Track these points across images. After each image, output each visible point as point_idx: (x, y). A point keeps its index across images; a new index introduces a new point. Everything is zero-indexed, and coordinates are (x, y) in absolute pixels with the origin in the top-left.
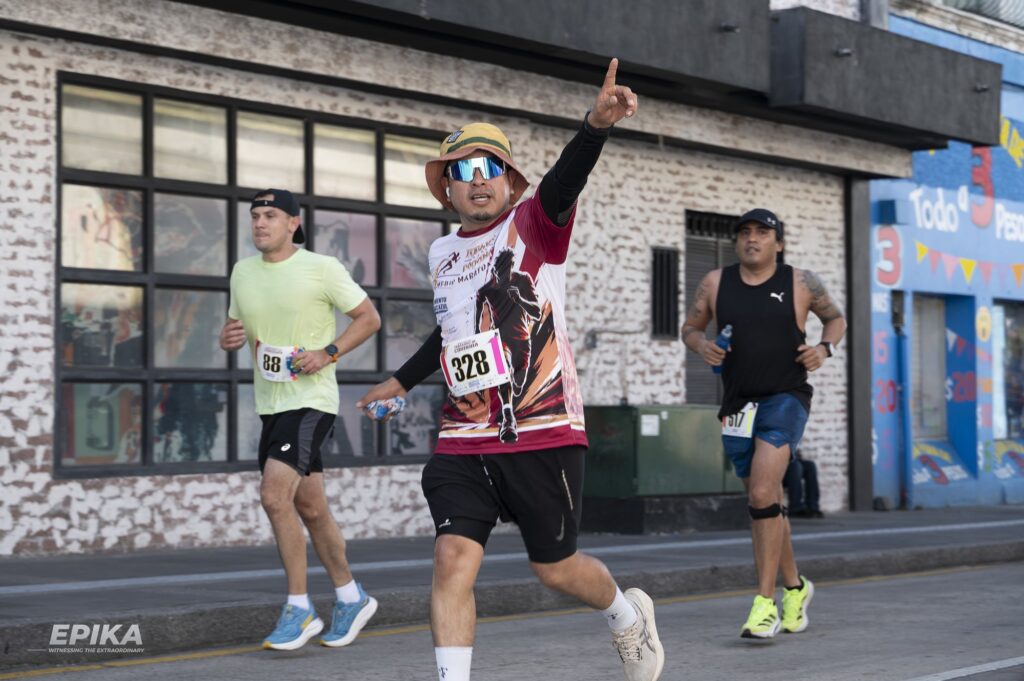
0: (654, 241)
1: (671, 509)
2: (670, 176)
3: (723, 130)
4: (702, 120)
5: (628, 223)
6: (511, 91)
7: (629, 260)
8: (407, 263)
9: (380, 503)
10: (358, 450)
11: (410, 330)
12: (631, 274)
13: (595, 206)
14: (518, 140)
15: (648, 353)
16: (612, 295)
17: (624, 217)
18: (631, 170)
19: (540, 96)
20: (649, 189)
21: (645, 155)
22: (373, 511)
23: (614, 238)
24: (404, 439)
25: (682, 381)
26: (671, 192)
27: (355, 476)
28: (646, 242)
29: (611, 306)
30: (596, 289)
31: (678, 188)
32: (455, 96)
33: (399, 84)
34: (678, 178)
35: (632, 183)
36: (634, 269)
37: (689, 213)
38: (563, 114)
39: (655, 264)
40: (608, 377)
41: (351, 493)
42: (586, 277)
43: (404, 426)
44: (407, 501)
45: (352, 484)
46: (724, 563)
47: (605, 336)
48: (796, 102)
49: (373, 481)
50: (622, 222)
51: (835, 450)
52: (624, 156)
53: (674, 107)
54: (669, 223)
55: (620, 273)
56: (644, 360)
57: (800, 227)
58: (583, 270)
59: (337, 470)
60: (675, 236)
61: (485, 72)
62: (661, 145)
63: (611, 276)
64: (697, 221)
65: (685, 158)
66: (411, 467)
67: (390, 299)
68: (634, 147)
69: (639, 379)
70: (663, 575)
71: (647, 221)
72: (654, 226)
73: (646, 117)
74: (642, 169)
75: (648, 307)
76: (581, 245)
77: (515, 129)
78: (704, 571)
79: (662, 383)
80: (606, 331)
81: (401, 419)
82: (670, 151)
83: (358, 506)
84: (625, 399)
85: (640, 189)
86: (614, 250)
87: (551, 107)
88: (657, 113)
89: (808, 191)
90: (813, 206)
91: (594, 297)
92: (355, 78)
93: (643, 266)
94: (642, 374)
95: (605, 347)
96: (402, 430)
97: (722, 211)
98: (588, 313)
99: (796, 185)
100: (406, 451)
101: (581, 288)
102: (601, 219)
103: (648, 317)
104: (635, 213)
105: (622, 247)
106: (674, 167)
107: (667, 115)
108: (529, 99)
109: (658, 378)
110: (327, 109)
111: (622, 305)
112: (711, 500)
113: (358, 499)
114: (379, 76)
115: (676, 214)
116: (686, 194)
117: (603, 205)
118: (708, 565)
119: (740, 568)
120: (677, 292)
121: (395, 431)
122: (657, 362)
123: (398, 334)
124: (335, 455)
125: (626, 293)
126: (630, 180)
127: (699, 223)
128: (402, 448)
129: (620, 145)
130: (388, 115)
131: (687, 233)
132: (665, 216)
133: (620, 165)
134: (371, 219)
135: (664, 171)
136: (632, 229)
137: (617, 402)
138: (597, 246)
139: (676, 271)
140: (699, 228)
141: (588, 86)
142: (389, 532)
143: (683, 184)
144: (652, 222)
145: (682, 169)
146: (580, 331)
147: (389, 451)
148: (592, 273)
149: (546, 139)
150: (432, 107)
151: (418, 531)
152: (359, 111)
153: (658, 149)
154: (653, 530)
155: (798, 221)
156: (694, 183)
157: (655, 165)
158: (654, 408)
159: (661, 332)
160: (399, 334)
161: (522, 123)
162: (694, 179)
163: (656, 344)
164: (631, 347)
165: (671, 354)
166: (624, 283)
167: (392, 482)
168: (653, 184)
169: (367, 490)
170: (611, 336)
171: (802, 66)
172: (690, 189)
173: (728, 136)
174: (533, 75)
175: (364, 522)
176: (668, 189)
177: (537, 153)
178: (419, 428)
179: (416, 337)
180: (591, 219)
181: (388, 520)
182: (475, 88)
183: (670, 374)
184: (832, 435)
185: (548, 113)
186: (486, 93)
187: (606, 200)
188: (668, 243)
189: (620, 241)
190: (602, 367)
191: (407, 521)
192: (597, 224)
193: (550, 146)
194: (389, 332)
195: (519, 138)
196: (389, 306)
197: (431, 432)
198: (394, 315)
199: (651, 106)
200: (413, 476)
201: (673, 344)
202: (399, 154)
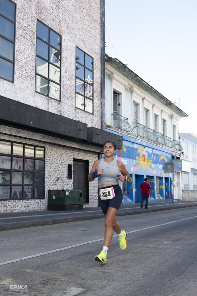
0: (68, 163)
1: (70, 207)
2: (71, 153)
3: (79, 146)
4: (77, 144)
5: (64, 160)
6: (46, 139)
7: (64, 166)
8: (28, 166)
10: (19, 197)
11: (28, 177)
12: (65, 168)
15: (67, 181)
16: (61, 172)
17: (63, 159)
18: (65, 152)
19: (50, 140)
21: (67, 149)
22: (21, 207)
23: (62, 163)
24: (27, 195)
25: (72, 186)
26: (71, 155)
29: (61, 174)
30: (59, 171)
32: (37, 139)
33: (27, 137)
34: (72, 153)
35: (65, 154)
37: (74, 159)
38: (54, 143)
39: (68, 167)
40: (60, 185)
42: (57, 169)
44: (27, 206)
45: (18, 203)
46: (79, 216)
47: (60, 179)
48: (91, 142)
49: (21, 202)
50: (63, 160)
51: (96, 197)
52: (64, 149)
53: (72, 142)
55: (63, 168)
56: (66, 182)
57: (91, 161)
58: (57, 168)
59: (15, 200)
60: (72, 163)
61: (42, 136)
63: (61, 169)
64: (75, 160)
65: (73, 150)
67: (25, 172)
69: (65, 185)
70: (69, 218)
71: (67, 160)
72: (68, 161)
73: (67, 143)
74: (67, 152)
75: (67, 174)
76: (56, 164)
78: (76, 218)
79: (69, 186)
80: (60, 178)
81: (26, 192)
82: (71, 149)
83: (18, 206)
84: (63, 189)
86: (62, 165)
89: (93, 156)
90: (93, 158)
91: (58, 172)
92: (20, 136)
94: (66, 185)
95: (60, 180)
97: (79, 158)
98: (57, 175)
99: (91, 155)
100: (27, 197)
101: (56, 171)
102: (60, 160)
103: (67, 175)
106: (72, 151)
108: (49, 140)
109: (68, 185)
110: (15, 141)
111: (63, 173)
112: (77, 205)
113: (19, 205)
114: (24, 136)
115: (72, 159)
116: (73, 156)
117: (60, 157)
118: (77, 217)
119: (82, 217)
120: (72, 172)
121: (25, 194)
122: (68, 183)
125: (64, 172)
129: (63, 148)
130: (25, 142)
132: (70, 159)
133: (63, 151)
134: (22, 159)
137: (62, 189)
138: (59, 164)
139: (72, 168)
140: (75, 161)
141: (58, 138)
142: (24, 211)
143: (73, 154)
144: (68, 160)
145: (73, 152)
146: (56, 178)
147: (24, 197)
148: (58, 168)
149: (51, 146)
150: (33, 141)
151: (29, 211)
152: (21, 141)
153: (69, 148)
154: (67, 210)
155: (91, 160)
156: (75, 154)
157: (69, 151)
158: (68, 191)
159: (69, 178)
163: (68, 180)
164: (64, 180)
166: (63, 170)
167: (24, 203)
168: (68, 154)
170: (61, 179)
171: (92, 136)
172: (74, 155)
173: (80, 147)
174: (49, 136)
175: (19, 209)
177: (50, 149)
178: (29, 193)
180: (58, 159)
181: (23, 209)
182: (40, 138)
183: (70, 185)
184: (96, 195)
185: (52, 142)
186: (42, 139)
187: (61, 156)
188: (70, 164)
189: (63, 163)
190: (59, 184)
191: (27, 209)
192: (59, 160)
193: (52, 148)
194: (25, 177)
195: (47, 146)
196: (25, 173)
197: (31, 194)
198: (26, 174)
199: (68, 142)
200: (28, 201)
201: (71, 180)
202: (27, 148)
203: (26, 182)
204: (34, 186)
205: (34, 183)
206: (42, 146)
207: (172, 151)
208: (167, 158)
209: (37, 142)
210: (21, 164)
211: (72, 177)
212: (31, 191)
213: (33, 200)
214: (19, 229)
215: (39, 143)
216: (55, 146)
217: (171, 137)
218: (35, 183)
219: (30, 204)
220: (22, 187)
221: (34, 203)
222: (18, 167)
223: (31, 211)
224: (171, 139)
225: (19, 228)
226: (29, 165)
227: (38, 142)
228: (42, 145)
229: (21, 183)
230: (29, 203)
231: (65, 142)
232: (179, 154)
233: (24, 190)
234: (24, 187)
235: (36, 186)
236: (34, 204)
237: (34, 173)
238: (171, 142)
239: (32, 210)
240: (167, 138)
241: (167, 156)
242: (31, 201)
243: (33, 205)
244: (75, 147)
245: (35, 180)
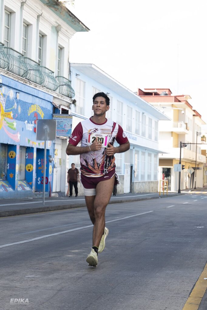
207: (54, 97)
208: (43, 111)
217: (54, 68)
224: (53, 72)
232: (67, 104)
238: (53, 78)
240: (47, 71)
241: (44, 106)
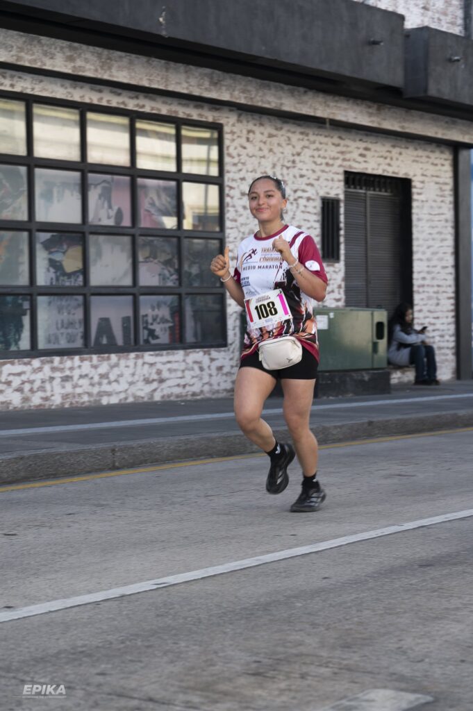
0: (322, 193)
1: (337, 380)
2: (333, 148)
3: (370, 115)
4: (356, 107)
5: (305, 180)
6: (224, 88)
7: (305, 206)
8: (153, 211)
9: (136, 378)
10: (120, 341)
11: (155, 258)
12: (307, 216)
13: (282, 169)
14: (228, 122)
17: (302, 176)
18: (306, 143)
19: (243, 92)
20: (319, 156)
21: (316, 133)
22: (131, 383)
23: (295, 191)
24: (152, 333)
25: (342, 291)
26: (334, 159)
27: (119, 360)
28: (318, 194)
31: (339, 155)
32: (185, 91)
33: (146, 83)
34: (339, 149)
35: (307, 152)
36: (309, 212)
37: (346, 173)
38: (260, 104)
39: (323, 209)
41: (116, 371)
43: (152, 324)
44: (155, 377)
45: (117, 365)
46: (377, 418)
48: (421, 94)
49: (131, 363)
50: (300, 180)
51: (447, 337)
52: (302, 133)
53: (337, 98)
54: (333, 180)
55: (299, 216)
57: (423, 182)
59: (106, 355)
60: (337, 190)
61: (206, 75)
62: (328, 125)
63: (293, 218)
64: (352, 179)
65: (344, 135)
66: (157, 352)
67: (141, 235)
68: (308, 127)
70: (336, 427)
71: (318, 179)
72: (322, 182)
73: (318, 106)
74: (314, 142)
75: (319, 239)
77: (226, 115)
78: (363, 424)
81: (150, 320)
82: (333, 129)
83: (121, 380)
85: (313, 157)
86: (295, 200)
87: (252, 99)
88: (325, 102)
89: (428, 157)
90: (432, 168)
92: (115, 79)
93: (315, 211)
96: (150, 327)
97: (369, 171)
99: (420, 152)
100: (153, 342)
102: (286, 178)
104: (309, 174)
105: (301, 197)
106: (336, 140)
107: (332, 104)
108: (236, 93)
110: (95, 102)
112: (364, 373)
113: (121, 375)
114: (132, 78)
115: (338, 174)
116: (344, 160)
117: (288, 168)
118: (366, 420)
119: (387, 421)
120: (339, 229)
121: (145, 328)
123: (146, 260)
124: (105, 345)
126: (306, 150)
127: (354, 180)
128: (150, 339)
129: (299, 125)
130: (137, 105)
131: (345, 188)
132: (330, 176)
133: (299, 140)
134: (127, 179)
135: (330, 143)
136: (308, 185)
139: (338, 214)
140: (353, 184)
141: (277, 84)
142: (143, 398)
143: (342, 153)
144: (321, 179)
145: (342, 142)
147: (141, 342)
149: (248, 122)
150: (169, 100)
151: (163, 397)
152: (118, 103)
153: (325, 128)
154: (324, 395)
155: (422, 178)
156: (350, 152)
157: (323, 139)
158: (324, 311)
159: (328, 257)
160: (148, 260)
161: (231, 111)
162: (349, 149)
165: (335, 272)
166: (302, 223)
167: (144, 363)
168: (322, 153)
169: (126, 369)
171: (426, 69)
172: (348, 156)
173: (373, 119)
174: (239, 76)
175: (126, 391)
176: (332, 156)
177: (241, 131)
178: (162, 325)
179: (159, 261)
181: (142, 390)
182: (199, 85)
183: (334, 286)
184: (445, 327)
185: (249, 103)
186: (206, 89)
187: (290, 164)
188: (332, 195)
189: (299, 194)
191: (155, 390)
193: (251, 126)
194: (141, 258)
195: (229, 121)
196: (140, 240)
197: (170, 328)
198: (144, 245)
199: (321, 98)
200: (159, 359)
201: (337, 265)
202: (145, 133)
203: (149, 277)
204: (180, 295)
205: (180, 279)
206: (210, 119)
209: (186, 105)
210: (122, 201)
211: (342, 252)
212: (168, 316)
213: (181, 352)
214: (131, 471)
215: (196, 107)
216: (265, 119)
218: (185, 280)
219: (170, 370)
220: (130, 298)
221: (183, 366)
222: (113, 213)
223: (172, 398)
225: (131, 465)
226: (157, 203)
227: (192, 104)
228: (209, 116)
229: (128, 281)
230: (164, 364)
231: (305, 98)
233: (142, 312)
234: (142, 298)
235: (188, 294)
236: (183, 371)
237: (179, 238)
239: (177, 396)
242: (171, 358)
243: (179, 374)
244: (351, 120)
245: (186, 267)
